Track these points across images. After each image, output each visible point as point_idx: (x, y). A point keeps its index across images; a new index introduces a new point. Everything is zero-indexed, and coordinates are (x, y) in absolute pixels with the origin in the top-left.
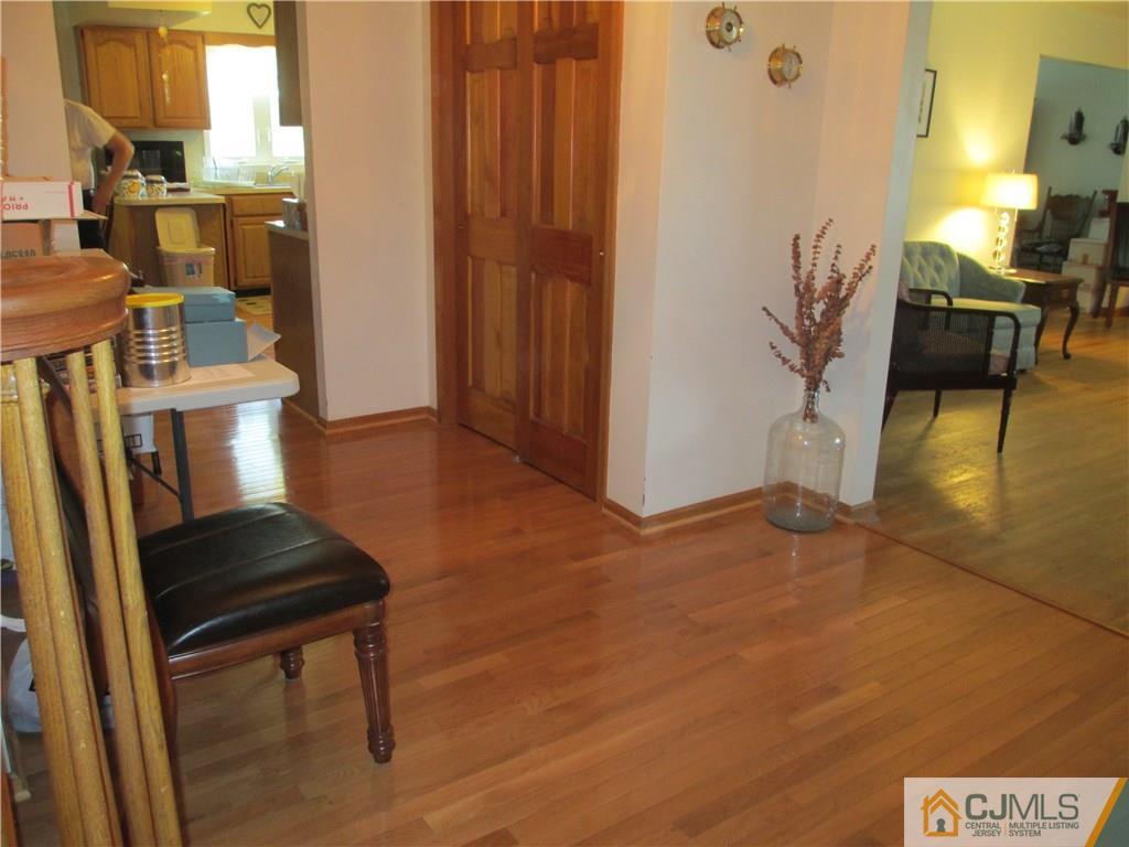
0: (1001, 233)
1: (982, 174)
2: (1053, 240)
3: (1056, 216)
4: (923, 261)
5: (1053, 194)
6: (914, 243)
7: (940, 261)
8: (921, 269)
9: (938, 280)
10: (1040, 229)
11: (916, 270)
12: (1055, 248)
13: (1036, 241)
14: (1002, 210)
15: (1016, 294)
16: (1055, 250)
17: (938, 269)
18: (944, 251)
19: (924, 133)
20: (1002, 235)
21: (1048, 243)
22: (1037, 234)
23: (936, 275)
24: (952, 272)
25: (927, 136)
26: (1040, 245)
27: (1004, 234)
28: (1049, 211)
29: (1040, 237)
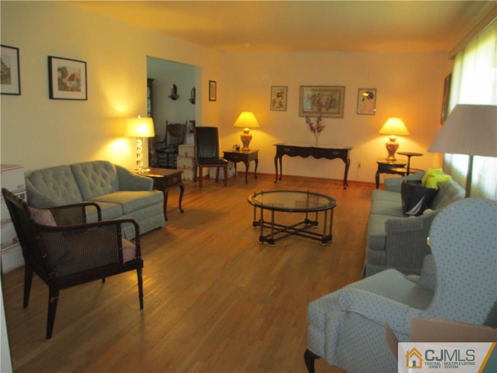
0: (139, 151)
1: (123, 119)
2: (171, 146)
3: (172, 134)
4: (94, 173)
5: (169, 124)
6: (87, 163)
7: (105, 172)
8: (93, 178)
9: (105, 183)
10: (165, 141)
11: (90, 179)
12: (173, 150)
13: (164, 147)
14: (137, 138)
15: (149, 185)
16: (173, 151)
17: (104, 176)
18: (107, 165)
19: (84, 98)
20: (140, 151)
21: (170, 148)
22: (164, 144)
23: (104, 181)
24: (113, 177)
25: (86, 99)
26: (166, 149)
27: (141, 150)
28: (168, 132)
29: (166, 145)
